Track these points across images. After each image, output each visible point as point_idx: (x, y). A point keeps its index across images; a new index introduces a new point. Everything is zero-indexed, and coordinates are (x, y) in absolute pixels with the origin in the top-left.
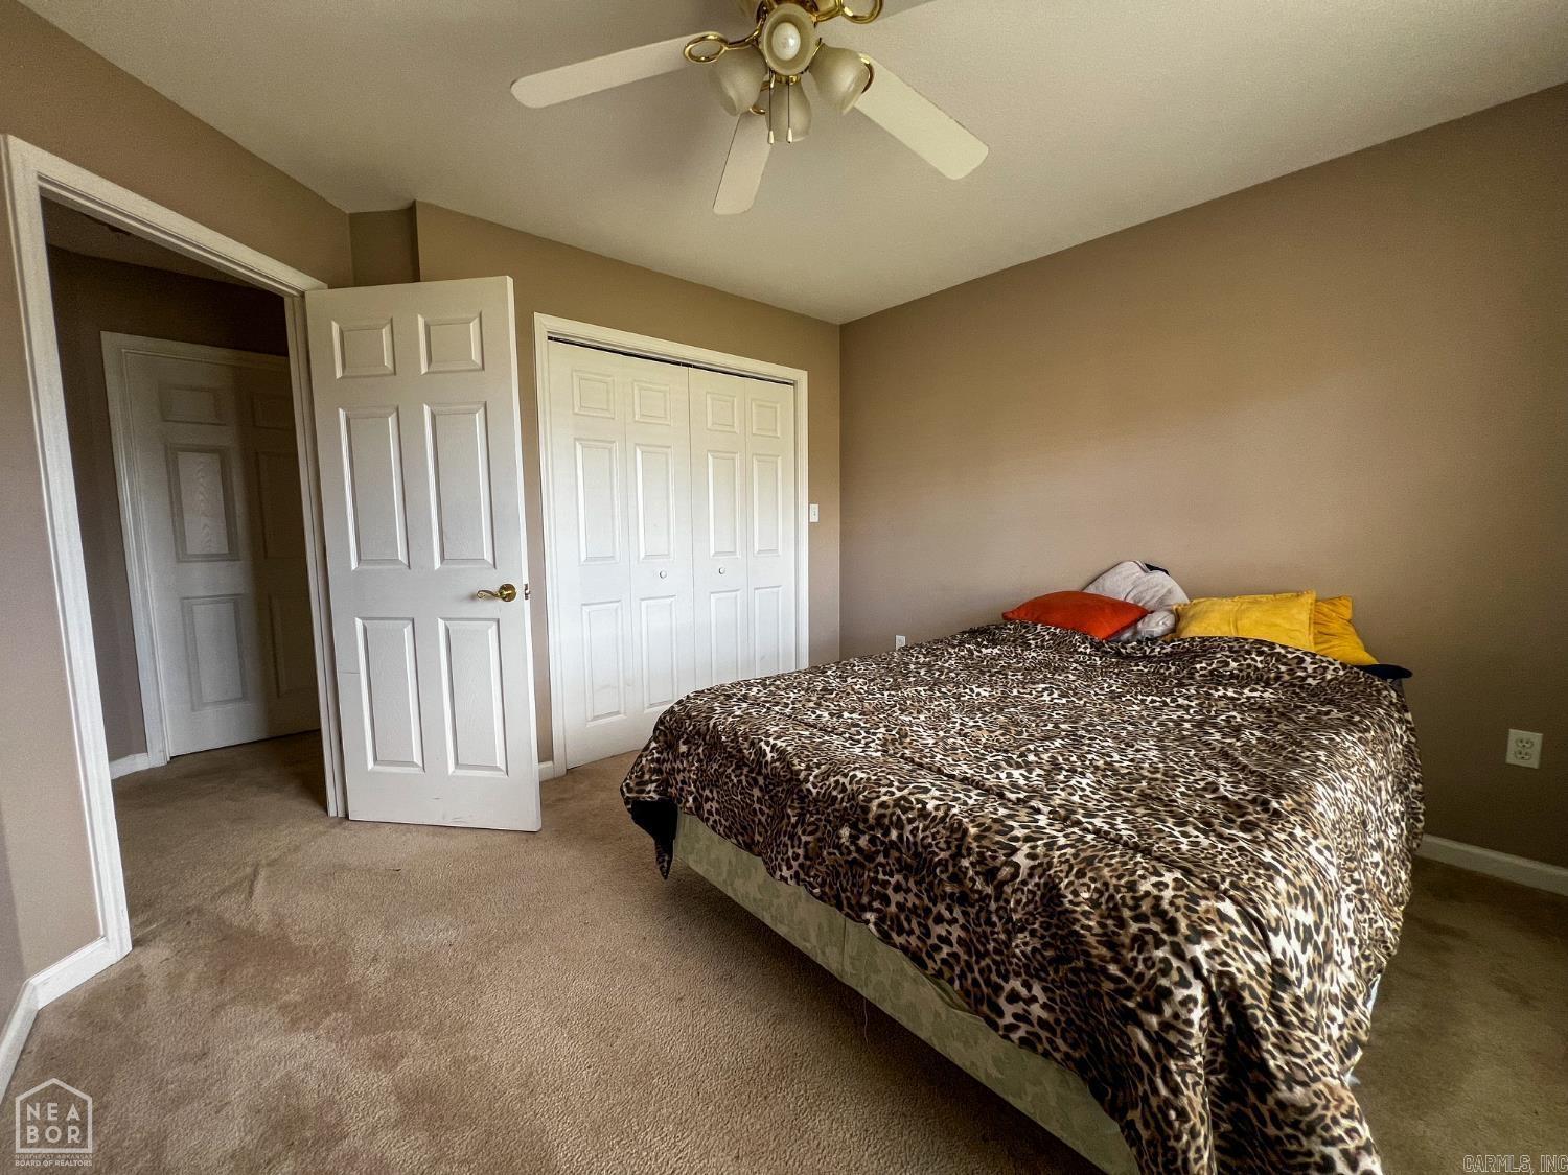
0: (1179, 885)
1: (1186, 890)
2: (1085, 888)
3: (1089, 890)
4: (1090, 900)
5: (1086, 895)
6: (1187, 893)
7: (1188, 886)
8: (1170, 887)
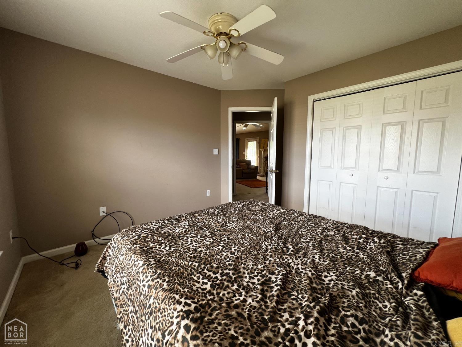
0: (161, 285)
1: (159, 287)
2: (175, 269)
3: (174, 269)
4: (172, 268)
5: (173, 268)
6: (158, 287)
7: (160, 288)
8: (162, 282)
